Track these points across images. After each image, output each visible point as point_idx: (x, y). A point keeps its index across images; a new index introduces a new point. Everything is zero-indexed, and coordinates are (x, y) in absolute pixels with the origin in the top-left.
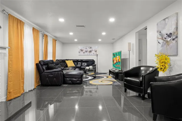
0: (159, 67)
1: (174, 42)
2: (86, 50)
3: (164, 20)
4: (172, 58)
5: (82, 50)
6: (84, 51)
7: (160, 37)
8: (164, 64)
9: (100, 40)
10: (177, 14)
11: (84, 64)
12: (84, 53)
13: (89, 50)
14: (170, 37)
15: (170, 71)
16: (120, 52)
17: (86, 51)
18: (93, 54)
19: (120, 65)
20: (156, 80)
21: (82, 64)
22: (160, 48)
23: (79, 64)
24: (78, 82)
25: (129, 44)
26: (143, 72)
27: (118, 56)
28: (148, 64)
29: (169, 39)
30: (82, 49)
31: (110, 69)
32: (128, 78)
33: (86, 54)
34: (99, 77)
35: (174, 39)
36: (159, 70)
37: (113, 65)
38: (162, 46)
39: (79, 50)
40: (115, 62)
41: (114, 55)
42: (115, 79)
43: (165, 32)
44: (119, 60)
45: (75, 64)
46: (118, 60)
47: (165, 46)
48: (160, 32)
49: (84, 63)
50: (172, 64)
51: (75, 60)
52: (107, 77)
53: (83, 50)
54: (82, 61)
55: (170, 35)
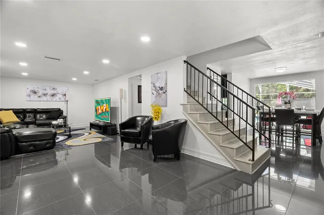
0: (154, 116)
1: (164, 95)
2: (45, 92)
3: (157, 74)
4: (163, 108)
5: (35, 93)
6: (40, 94)
7: (154, 89)
8: (158, 113)
9: (74, 79)
10: (166, 72)
11: (40, 117)
12: (39, 97)
13: (51, 92)
14: (162, 90)
15: (162, 120)
16: (109, 100)
17: (45, 95)
18: (58, 100)
19: (108, 115)
20: (153, 128)
21: (35, 117)
22: (154, 99)
23: (29, 117)
24: (48, 145)
25: (121, 90)
26: (140, 123)
27: (105, 105)
28: (143, 114)
29: (161, 92)
30: (36, 89)
31: (92, 122)
32: (126, 130)
33: (44, 98)
34: (77, 135)
35: (164, 93)
36: (154, 119)
37: (97, 116)
38: (156, 97)
39: (28, 92)
40: (100, 111)
41: (97, 102)
42: (103, 134)
43: (157, 85)
44: (108, 109)
45: (18, 117)
46: (106, 109)
47: (158, 97)
48: (154, 84)
49: (41, 115)
50: (163, 113)
51: (19, 109)
52: (90, 133)
53: (36, 91)
54: (35, 112)
55: (161, 89)
